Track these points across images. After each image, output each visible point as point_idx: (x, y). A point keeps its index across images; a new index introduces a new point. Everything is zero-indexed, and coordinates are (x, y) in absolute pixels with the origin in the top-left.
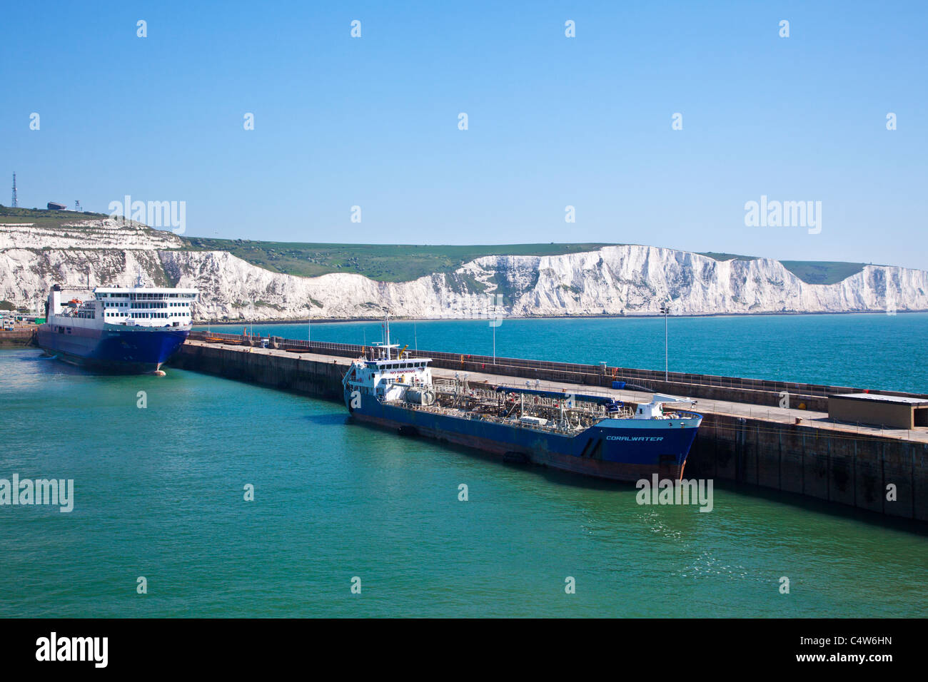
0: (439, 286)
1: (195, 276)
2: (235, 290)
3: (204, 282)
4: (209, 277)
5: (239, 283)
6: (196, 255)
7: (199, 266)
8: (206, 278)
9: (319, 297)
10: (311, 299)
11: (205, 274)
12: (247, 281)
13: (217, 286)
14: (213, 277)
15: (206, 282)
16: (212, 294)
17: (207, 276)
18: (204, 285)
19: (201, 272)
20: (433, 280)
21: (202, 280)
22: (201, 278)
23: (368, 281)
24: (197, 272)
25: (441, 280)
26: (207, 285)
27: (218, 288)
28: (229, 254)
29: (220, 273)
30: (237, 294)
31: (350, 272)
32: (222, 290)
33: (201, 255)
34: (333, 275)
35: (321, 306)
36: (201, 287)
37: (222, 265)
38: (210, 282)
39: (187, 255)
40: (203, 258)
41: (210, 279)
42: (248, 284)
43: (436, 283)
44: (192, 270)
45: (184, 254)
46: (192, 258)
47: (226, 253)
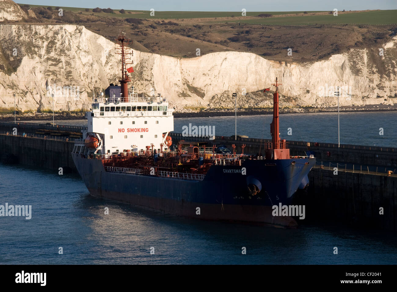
0: (359, 66)
1: (40, 56)
2: (92, 75)
3: (52, 65)
4: (58, 58)
5: (96, 66)
6: (41, 30)
7: (46, 43)
8: (55, 60)
9: (198, 84)
10: (188, 86)
11: (53, 54)
12: (107, 63)
13: (68, 69)
14: (63, 59)
15: (55, 65)
16: (63, 80)
17: (56, 56)
18: (52, 68)
19: (48, 52)
20: (351, 59)
21: (50, 62)
22: (48, 59)
23: (263, 61)
24: (43, 52)
25: (362, 58)
26: (56, 68)
27: (70, 72)
28: (84, 29)
29: (72, 53)
30: (94, 80)
31: (239, 50)
32: (75, 74)
33: (48, 30)
34: (216, 54)
35: (202, 95)
36: (49, 71)
37: (74, 44)
38: (60, 65)
39: (30, 29)
40: (50, 34)
41: (59, 61)
42: (108, 67)
43: (354, 62)
44: (36, 49)
45: (25, 29)
46: (36, 33)
47: (80, 27)
